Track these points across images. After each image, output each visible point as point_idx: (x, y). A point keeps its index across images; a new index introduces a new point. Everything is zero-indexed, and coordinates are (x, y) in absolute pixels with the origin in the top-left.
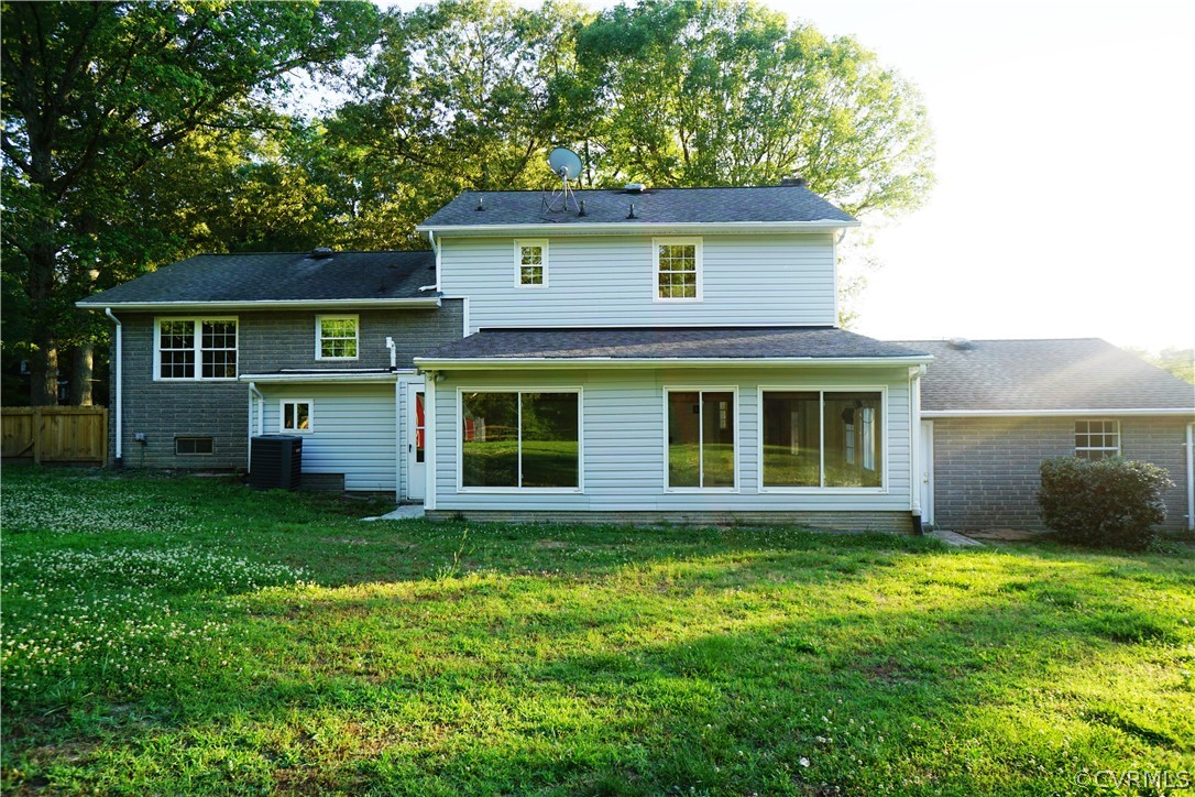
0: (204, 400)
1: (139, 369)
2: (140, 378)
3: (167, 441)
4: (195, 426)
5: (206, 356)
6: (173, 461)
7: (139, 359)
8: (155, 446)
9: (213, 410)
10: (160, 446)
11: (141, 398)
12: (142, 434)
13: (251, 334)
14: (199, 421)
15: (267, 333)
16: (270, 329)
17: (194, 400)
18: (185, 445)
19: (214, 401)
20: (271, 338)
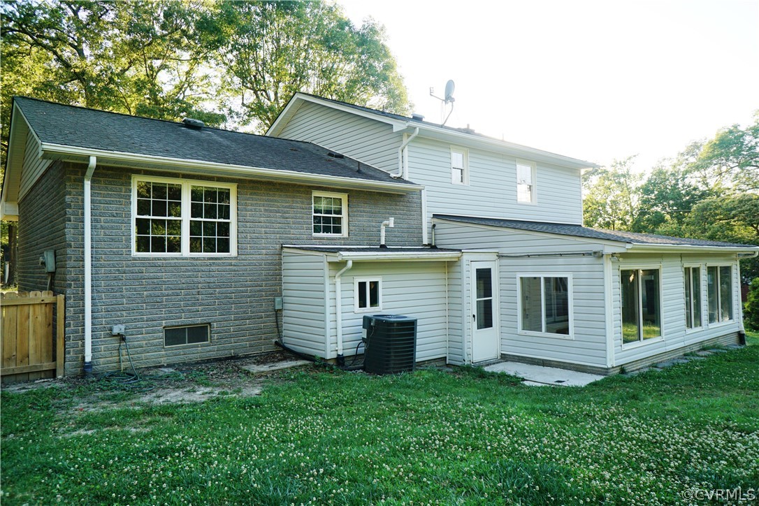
0: (200, 279)
1: (113, 240)
2: (114, 253)
3: (154, 332)
4: (190, 311)
5: (195, 227)
6: (163, 356)
7: (112, 228)
8: (137, 340)
9: (211, 291)
10: (144, 339)
11: (116, 279)
12: (123, 327)
13: (252, 205)
14: (194, 305)
15: (268, 205)
16: (272, 201)
17: (188, 280)
18: (174, 335)
19: (212, 280)
20: (271, 211)
